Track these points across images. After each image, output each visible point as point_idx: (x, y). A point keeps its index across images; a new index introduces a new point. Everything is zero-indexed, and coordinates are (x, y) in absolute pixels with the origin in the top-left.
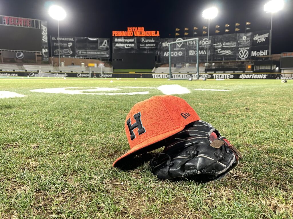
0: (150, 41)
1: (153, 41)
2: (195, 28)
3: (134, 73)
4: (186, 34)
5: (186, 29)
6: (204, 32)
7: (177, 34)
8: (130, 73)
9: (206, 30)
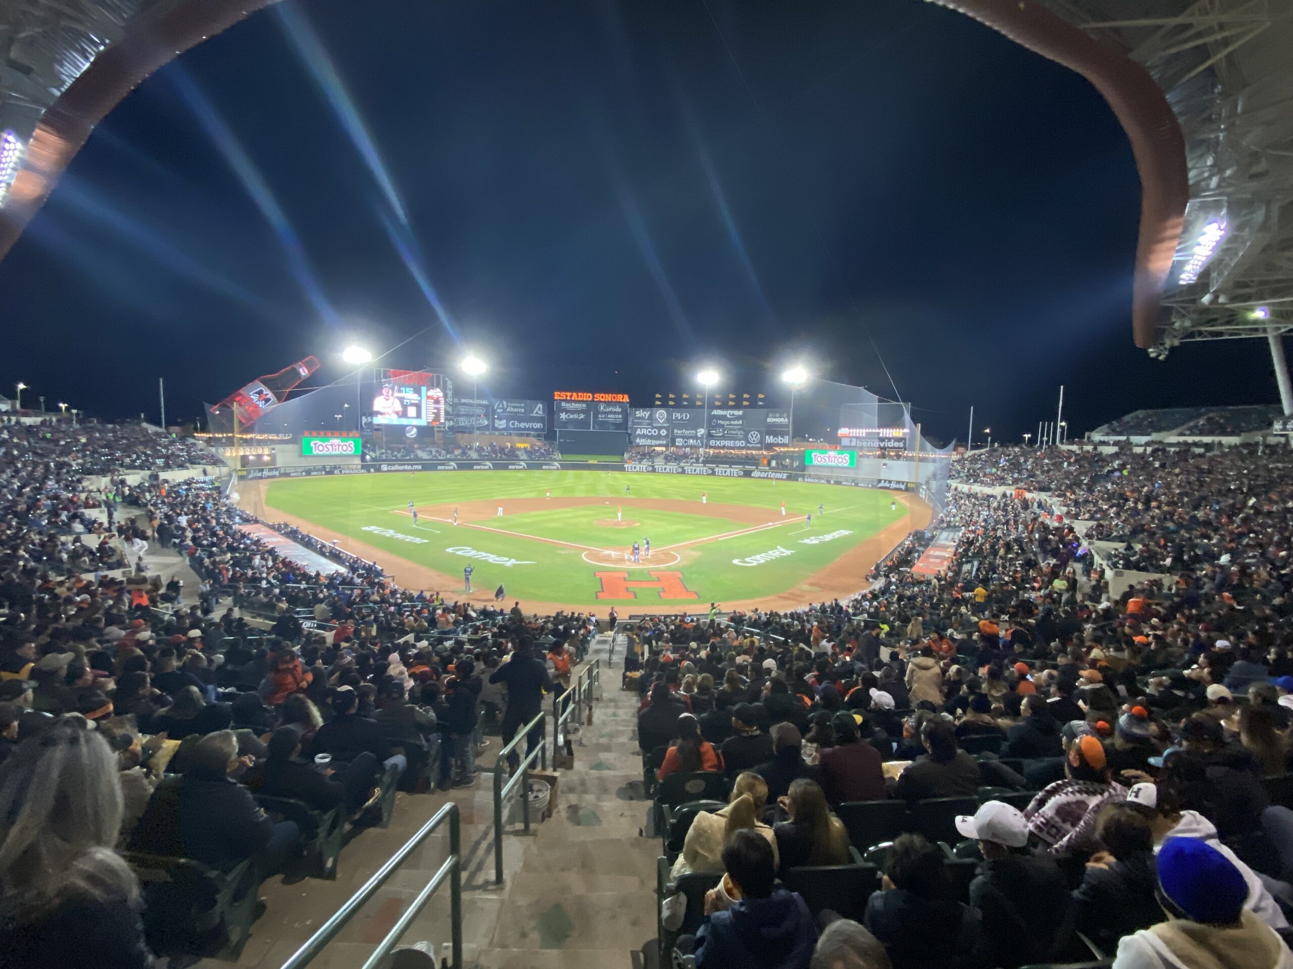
0: (614, 410)
1: (618, 410)
2: (685, 396)
3: (596, 462)
4: (671, 403)
5: (671, 396)
6: (698, 403)
7: (658, 403)
8: (590, 462)
9: (702, 400)
